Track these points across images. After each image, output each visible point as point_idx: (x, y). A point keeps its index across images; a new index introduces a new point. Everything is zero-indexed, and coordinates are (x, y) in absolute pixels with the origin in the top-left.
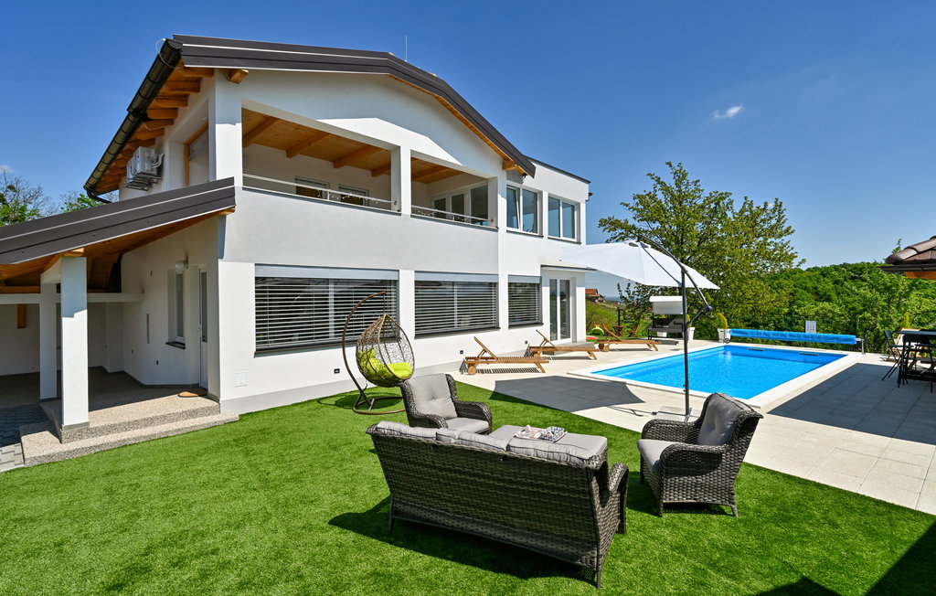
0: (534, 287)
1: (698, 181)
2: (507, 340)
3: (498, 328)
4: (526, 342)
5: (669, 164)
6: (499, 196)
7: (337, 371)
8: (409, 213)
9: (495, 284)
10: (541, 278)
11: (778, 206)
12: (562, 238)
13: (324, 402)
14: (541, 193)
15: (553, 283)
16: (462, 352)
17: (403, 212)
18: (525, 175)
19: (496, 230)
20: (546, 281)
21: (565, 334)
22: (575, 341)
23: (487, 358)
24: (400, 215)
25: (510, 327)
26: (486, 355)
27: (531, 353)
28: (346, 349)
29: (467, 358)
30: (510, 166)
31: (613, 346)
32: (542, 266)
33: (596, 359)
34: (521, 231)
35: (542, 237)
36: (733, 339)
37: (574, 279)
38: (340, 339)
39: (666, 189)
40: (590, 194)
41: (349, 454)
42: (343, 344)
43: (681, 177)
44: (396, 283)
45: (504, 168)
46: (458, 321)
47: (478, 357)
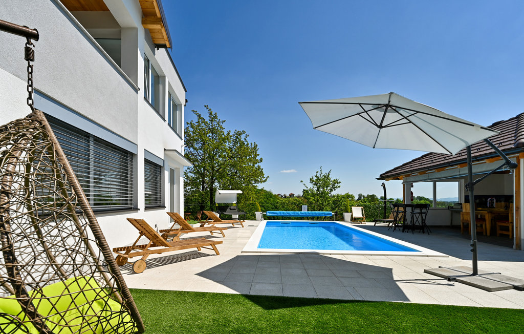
0: (158, 170)
3: (137, 209)
6: (139, 53)
9: (133, 156)
10: (164, 160)
14: (165, 77)
18: (160, 46)
19: (137, 90)
25: (146, 209)
30: (153, 23)
32: (165, 149)
35: (164, 120)
45: (142, 23)
46: (95, 200)
47: (134, 247)
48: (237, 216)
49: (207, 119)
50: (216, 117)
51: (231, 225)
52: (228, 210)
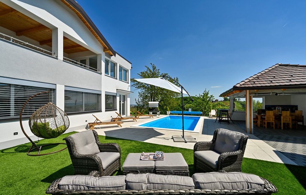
0: (114, 97)
1: (159, 70)
2: (105, 116)
3: (101, 111)
4: (111, 117)
5: (151, 64)
6: (102, 61)
7: (16, 134)
8: (62, 59)
9: (100, 95)
10: (116, 93)
11: (177, 79)
12: (123, 80)
13: (5, 151)
14: (117, 63)
15: (120, 96)
16: (86, 121)
17: (59, 58)
18: (112, 55)
19: (101, 74)
20: (118, 95)
21: (123, 114)
22: (127, 116)
23: (98, 123)
24: (57, 59)
25: (106, 111)
26: (98, 122)
27: (113, 120)
28: (23, 122)
29: (89, 123)
30: (107, 51)
31: (140, 117)
32: (117, 89)
33: (136, 121)
34: (110, 76)
35: (117, 79)
36: (171, 114)
37: (127, 95)
38: (19, 117)
39: (150, 71)
40: (132, 68)
41: (23, 187)
42: (20, 120)
43: (154, 68)
44: (54, 90)
45: (104, 51)
46: (85, 108)
47: (94, 123)
48: (152, 113)
49: (152, 70)
50: (155, 68)
51: (149, 117)
52: (154, 110)
